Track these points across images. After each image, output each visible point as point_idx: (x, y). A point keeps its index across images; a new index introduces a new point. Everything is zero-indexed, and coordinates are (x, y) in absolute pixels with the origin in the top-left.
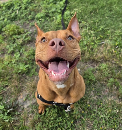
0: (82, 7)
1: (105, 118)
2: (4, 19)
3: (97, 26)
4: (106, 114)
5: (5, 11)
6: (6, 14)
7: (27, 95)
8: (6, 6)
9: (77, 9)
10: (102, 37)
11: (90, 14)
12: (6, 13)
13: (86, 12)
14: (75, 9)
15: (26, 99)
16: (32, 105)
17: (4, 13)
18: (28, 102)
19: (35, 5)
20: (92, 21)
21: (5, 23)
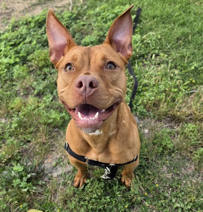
0: (163, 30)
1: (182, 209)
2: (30, 42)
3: (187, 63)
4: (186, 203)
5: (34, 29)
6: (34, 35)
7: (59, 159)
8: (36, 22)
9: (154, 33)
10: (194, 81)
11: (177, 42)
12: (35, 33)
13: (170, 39)
14: (151, 33)
15: (56, 165)
16: (65, 174)
17: (32, 33)
18: (59, 169)
19: (82, 23)
20: (178, 53)
21: (32, 48)
